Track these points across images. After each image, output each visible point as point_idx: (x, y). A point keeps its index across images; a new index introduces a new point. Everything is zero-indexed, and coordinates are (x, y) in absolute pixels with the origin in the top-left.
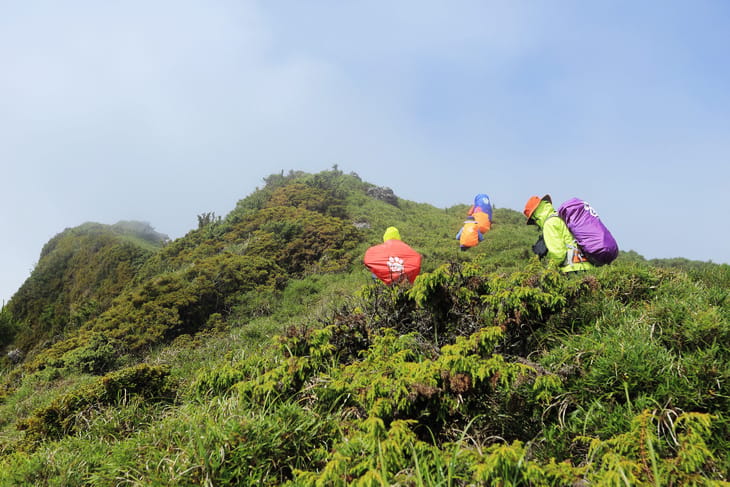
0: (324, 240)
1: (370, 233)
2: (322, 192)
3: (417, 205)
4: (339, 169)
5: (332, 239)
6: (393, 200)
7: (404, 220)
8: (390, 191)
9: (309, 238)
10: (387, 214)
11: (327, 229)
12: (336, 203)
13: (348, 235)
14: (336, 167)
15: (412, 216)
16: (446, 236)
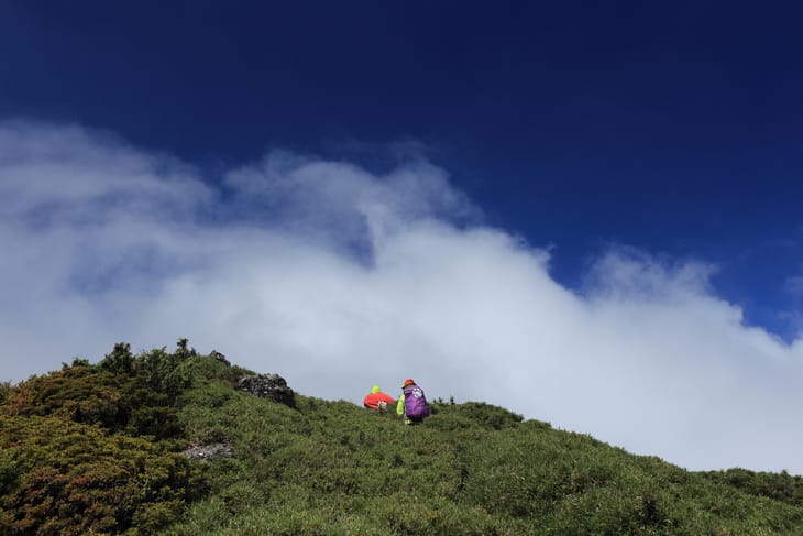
0: (81, 506)
1: (227, 468)
2: (124, 381)
3: (328, 405)
4: (189, 347)
5: (108, 500)
6: (285, 396)
7: (308, 432)
8: (281, 382)
9: (38, 501)
10: (272, 422)
11: (96, 471)
12: (152, 402)
13: (157, 485)
14: (183, 343)
15: (322, 423)
16: (398, 461)
